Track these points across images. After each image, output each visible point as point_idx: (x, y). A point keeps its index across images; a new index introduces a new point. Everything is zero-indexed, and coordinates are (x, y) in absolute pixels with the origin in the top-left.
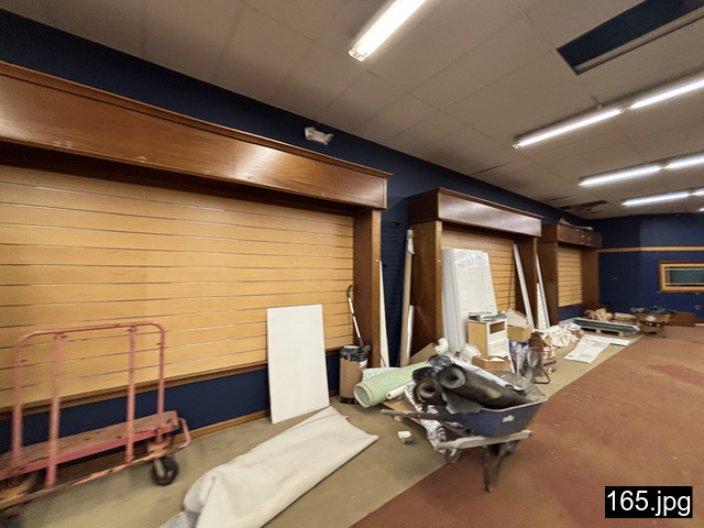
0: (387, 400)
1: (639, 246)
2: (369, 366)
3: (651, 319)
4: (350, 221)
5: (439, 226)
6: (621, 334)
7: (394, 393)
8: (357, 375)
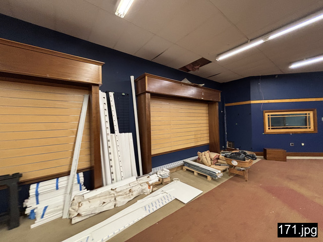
1: (250, 100)
3: (235, 163)
6: (209, 178)
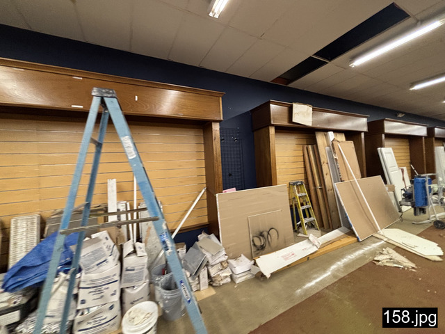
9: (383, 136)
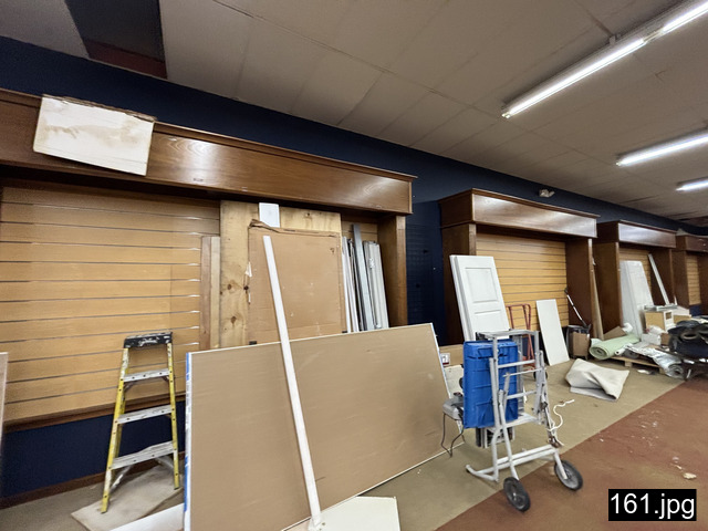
0: (615, 355)
2: (592, 337)
4: (563, 245)
5: (617, 244)
7: (621, 351)
8: (586, 342)
9: (473, 230)
